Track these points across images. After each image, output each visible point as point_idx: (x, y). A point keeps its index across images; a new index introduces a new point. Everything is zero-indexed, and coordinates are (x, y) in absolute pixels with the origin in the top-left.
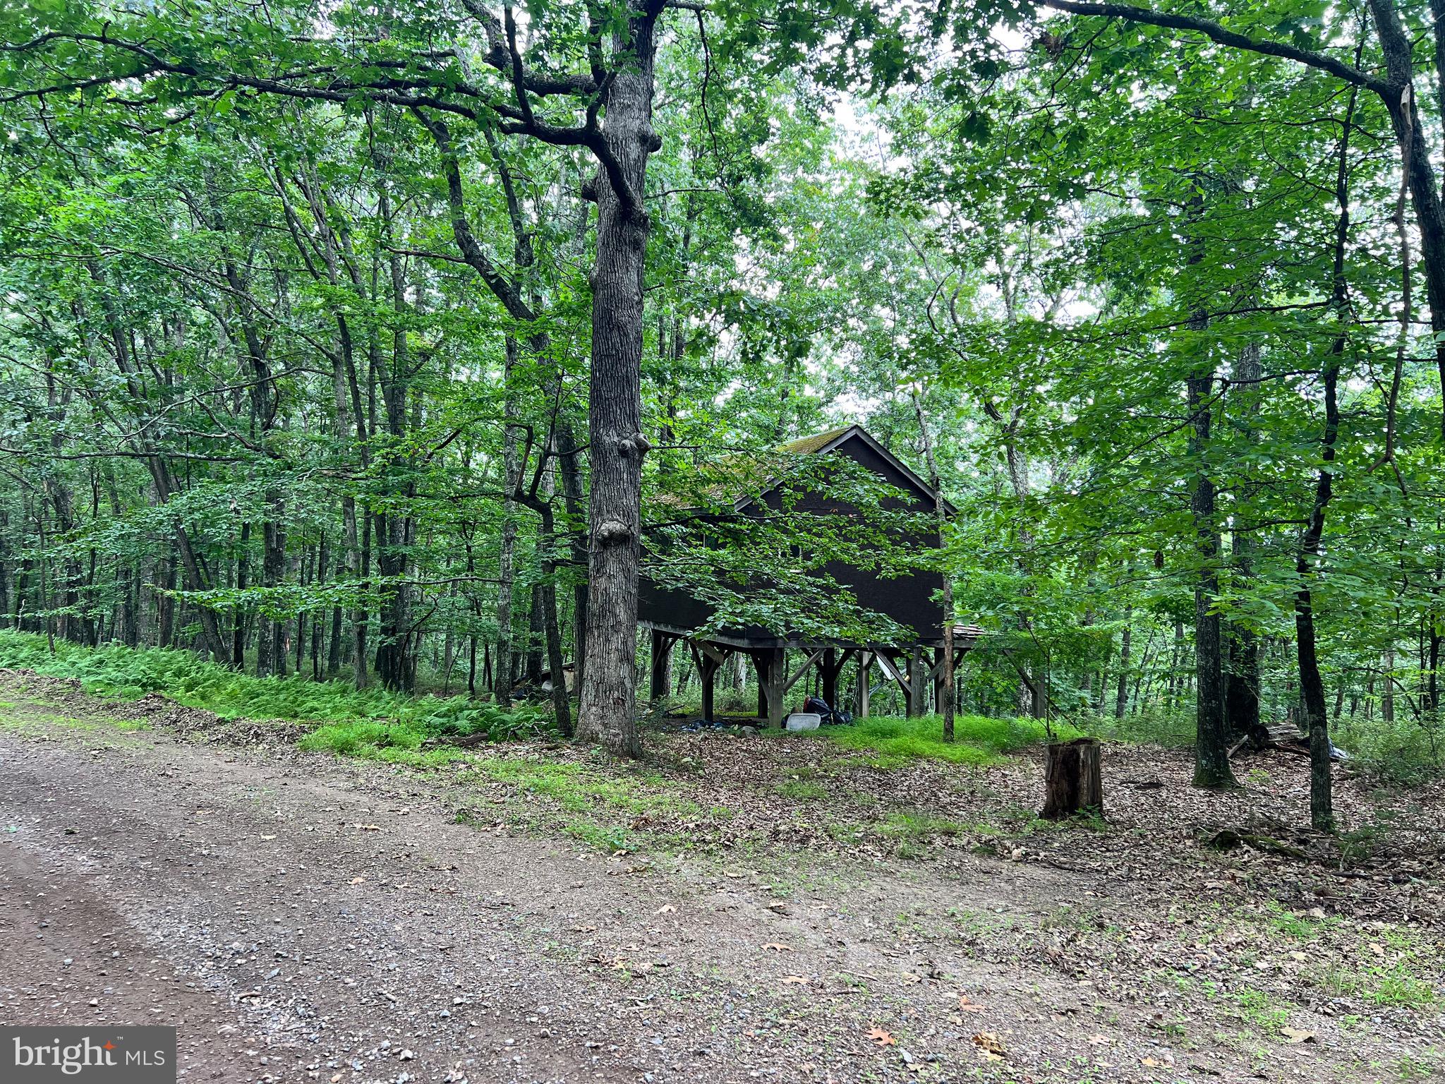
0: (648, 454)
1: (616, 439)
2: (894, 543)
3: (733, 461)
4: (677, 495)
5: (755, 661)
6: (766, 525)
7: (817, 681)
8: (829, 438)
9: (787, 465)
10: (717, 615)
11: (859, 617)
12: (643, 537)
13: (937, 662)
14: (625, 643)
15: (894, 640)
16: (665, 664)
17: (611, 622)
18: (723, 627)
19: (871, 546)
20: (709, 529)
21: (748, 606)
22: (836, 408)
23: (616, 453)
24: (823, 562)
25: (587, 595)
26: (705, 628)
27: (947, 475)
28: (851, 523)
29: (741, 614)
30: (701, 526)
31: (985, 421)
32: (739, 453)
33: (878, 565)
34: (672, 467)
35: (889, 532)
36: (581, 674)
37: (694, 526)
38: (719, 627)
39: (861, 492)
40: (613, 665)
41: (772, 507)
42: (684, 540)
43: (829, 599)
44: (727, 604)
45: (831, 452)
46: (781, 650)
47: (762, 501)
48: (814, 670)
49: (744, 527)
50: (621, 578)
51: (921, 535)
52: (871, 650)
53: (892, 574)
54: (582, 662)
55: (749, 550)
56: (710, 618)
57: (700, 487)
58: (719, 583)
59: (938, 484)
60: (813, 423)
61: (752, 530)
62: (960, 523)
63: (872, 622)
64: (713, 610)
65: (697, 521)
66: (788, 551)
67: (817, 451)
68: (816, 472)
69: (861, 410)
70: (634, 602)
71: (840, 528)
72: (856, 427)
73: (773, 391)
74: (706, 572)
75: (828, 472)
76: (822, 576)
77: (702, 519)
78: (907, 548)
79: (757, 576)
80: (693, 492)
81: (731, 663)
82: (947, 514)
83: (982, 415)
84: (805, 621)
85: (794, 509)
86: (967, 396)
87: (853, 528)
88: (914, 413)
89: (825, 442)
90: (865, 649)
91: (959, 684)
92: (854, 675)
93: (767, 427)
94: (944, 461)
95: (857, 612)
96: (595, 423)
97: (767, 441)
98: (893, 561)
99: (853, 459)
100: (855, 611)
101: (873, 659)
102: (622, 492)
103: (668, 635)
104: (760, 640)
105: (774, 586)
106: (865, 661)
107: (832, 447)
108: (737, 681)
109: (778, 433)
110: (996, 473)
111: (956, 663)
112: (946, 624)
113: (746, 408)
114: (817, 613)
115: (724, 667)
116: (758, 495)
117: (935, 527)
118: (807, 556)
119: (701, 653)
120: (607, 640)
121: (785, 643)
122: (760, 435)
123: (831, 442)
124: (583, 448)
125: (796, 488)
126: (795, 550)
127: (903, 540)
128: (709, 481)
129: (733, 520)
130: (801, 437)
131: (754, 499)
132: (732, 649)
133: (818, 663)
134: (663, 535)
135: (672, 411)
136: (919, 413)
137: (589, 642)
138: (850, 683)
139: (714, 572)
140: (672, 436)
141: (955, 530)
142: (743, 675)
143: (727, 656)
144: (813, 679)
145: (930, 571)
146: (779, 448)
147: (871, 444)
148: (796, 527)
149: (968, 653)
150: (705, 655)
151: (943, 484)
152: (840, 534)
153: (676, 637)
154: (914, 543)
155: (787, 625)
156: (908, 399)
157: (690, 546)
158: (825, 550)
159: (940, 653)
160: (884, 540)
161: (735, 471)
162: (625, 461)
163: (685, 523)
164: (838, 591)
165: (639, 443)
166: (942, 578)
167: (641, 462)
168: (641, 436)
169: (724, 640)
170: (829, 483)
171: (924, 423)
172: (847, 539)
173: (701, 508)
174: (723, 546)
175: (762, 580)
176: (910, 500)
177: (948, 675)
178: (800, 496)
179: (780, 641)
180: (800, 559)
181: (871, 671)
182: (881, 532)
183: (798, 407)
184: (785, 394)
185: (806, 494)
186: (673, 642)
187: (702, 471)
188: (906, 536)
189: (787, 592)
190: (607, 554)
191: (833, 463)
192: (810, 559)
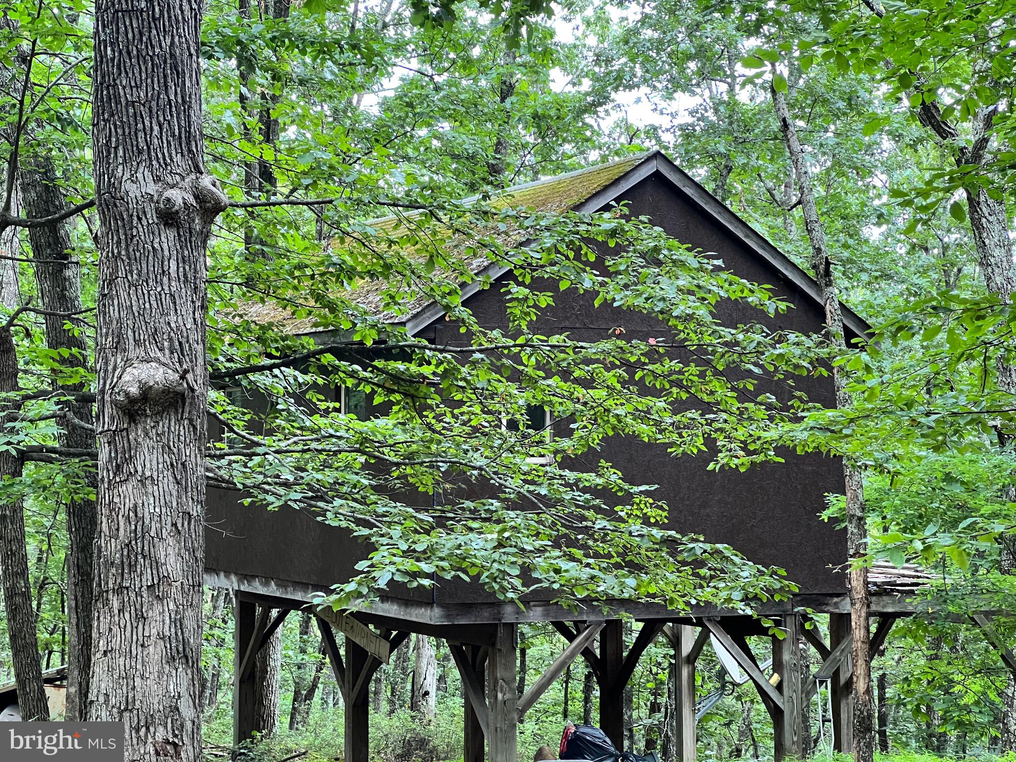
0: (219, 219)
1: (152, 188)
2: (743, 396)
3: (403, 231)
4: (286, 303)
5: (457, 652)
6: (474, 364)
7: (587, 690)
8: (604, 179)
9: (518, 237)
10: (376, 557)
11: (673, 553)
12: (213, 394)
13: (835, 642)
14: (178, 623)
15: (746, 599)
16: (265, 664)
17: (147, 580)
18: (392, 582)
19: (695, 403)
20: (352, 375)
21: (439, 537)
22: (615, 116)
23: (152, 216)
24: (595, 439)
25: (93, 521)
26: (351, 587)
27: (846, 254)
28: (653, 356)
29: (427, 554)
30: (336, 369)
31: (920, 140)
32: (414, 214)
33: (709, 441)
34: (274, 246)
35: (733, 373)
36: (84, 691)
37: (323, 370)
38: (382, 584)
39: (670, 293)
40: (153, 669)
41: (487, 323)
42: (300, 399)
43: (611, 515)
44: (396, 531)
45: (607, 208)
46: (512, 627)
47: (465, 313)
48: (580, 668)
49: (426, 370)
50: (167, 483)
51: (797, 379)
52: (699, 623)
53: (741, 462)
54: (85, 666)
55: (439, 418)
56: (362, 565)
57: (332, 286)
58: (377, 489)
59: (827, 273)
60: (568, 148)
61: (445, 374)
62: (875, 353)
63: (699, 563)
64: (367, 548)
65: (328, 359)
66: (522, 419)
67: (577, 207)
68: (578, 251)
69: (664, 122)
70: (197, 534)
71: (631, 368)
72: (657, 155)
73: (483, 83)
74: (348, 467)
75: (603, 249)
76: (593, 468)
77: (339, 354)
78: (769, 407)
79: (456, 472)
80: (319, 298)
81: (403, 659)
82: (849, 334)
83: (916, 129)
84: (564, 565)
85: (534, 328)
86: (884, 88)
87: (656, 367)
88: (776, 125)
89: (594, 187)
90: (687, 621)
91: (882, 687)
92: (664, 676)
93: (471, 158)
94: (839, 224)
95: (671, 544)
96: (104, 155)
97: (472, 187)
98: (741, 434)
99: (653, 223)
100: (666, 541)
101: (702, 640)
102: (167, 301)
103: (270, 602)
104: (467, 607)
105: (495, 492)
106: (687, 647)
107: (609, 197)
108: (418, 696)
109: (495, 170)
110: (945, 248)
111: (875, 646)
112: (855, 564)
113: (427, 119)
114: (585, 547)
115: (389, 667)
116: (457, 301)
117: (825, 363)
118: (563, 428)
119: (340, 638)
120: (141, 617)
121: (519, 612)
122: (457, 174)
123: (606, 188)
124: (79, 209)
125: (538, 285)
126: (536, 416)
127: (759, 391)
128: (351, 273)
129: (405, 355)
130: (544, 178)
131: (447, 308)
132: (406, 628)
133: (587, 653)
134: (255, 390)
135: (270, 130)
136: (785, 125)
137: (101, 623)
138: (655, 693)
139: (365, 466)
140: (271, 180)
141: (868, 369)
142: (430, 684)
143: (395, 644)
144: (577, 688)
145: (817, 453)
146: (497, 202)
147: (689, 191)
148: (538, 367)
149: (899, 623)
150: (349, 643)
151: (837, 272)
152: (632, 381)
153: (287, 606)
154: (783, 394)
155: (526, 573)
156: (763, 97)
157: (313, 410)
158: (600, 415)
159: (841, 624)
160: (721, 390)
161: (407, 251)
162: (172, 234)
163: (301, 363)
164: (627, 499)
165: (200, 196)
166: (840, 468)
167: (205, 236)
168: (206, 181)
169: (391, 610)
170: (605, 272)
171: (796, 146)
172: (645, 391)
173: (336, 332)
174: (384, 410)
175: (467, 481)
176: (775, 306)
177: (861, 670)
178: (545, 300)
179: (509, 609)
180: (547, 433)
181: (699, 664)
182: (717, 373)
183: (535, 116)
184: (506, 90)
185: (559, 296)
186: (281, 618)
187: (337, 251)
188: (767, 383)
189: (523, 504)
190: (137, 434)
191: (613, 233)
192: (569, 433)
